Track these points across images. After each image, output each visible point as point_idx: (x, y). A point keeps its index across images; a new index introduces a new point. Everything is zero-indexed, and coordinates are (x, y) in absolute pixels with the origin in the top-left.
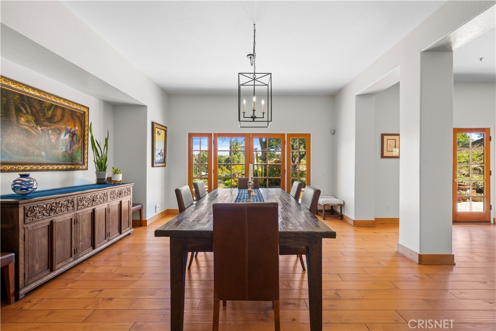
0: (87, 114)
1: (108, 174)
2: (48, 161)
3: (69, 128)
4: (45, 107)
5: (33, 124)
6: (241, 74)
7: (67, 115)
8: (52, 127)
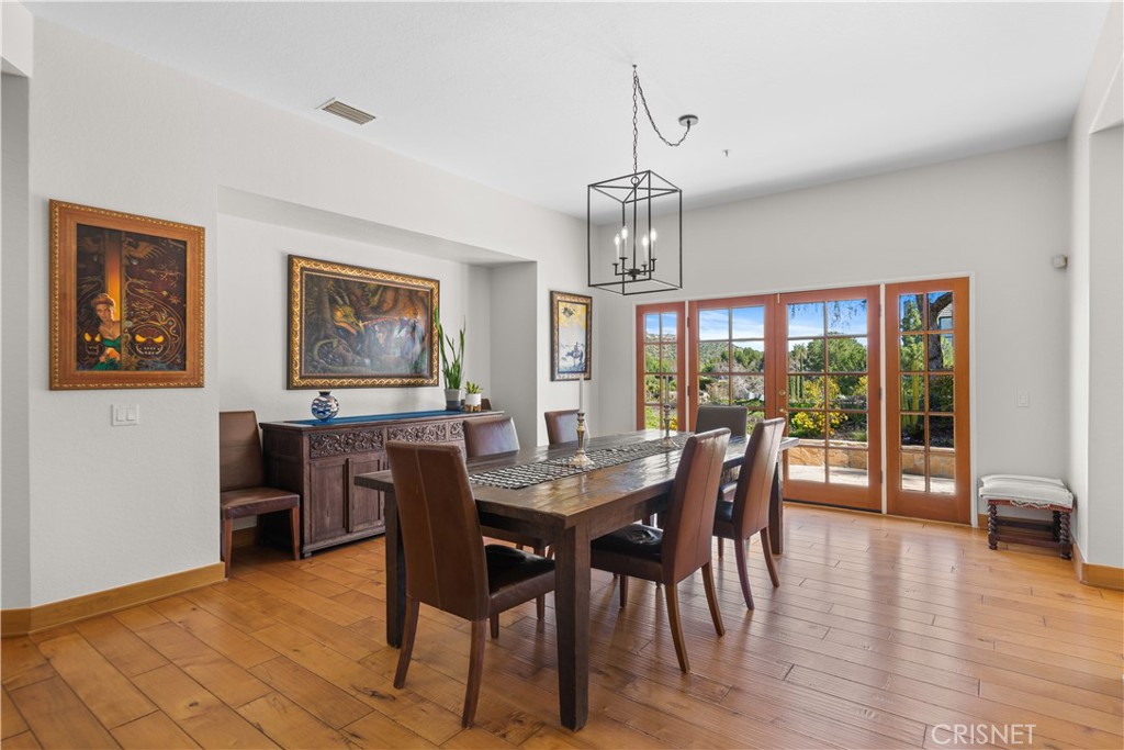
0: (435, 292)
1: (461, 395)
2: (374, 373)
3: (406, 319)
4: (370, 291)
5: (353, 319)
6: (594, 186)
7: (402, 299)
8: (380, 321)
